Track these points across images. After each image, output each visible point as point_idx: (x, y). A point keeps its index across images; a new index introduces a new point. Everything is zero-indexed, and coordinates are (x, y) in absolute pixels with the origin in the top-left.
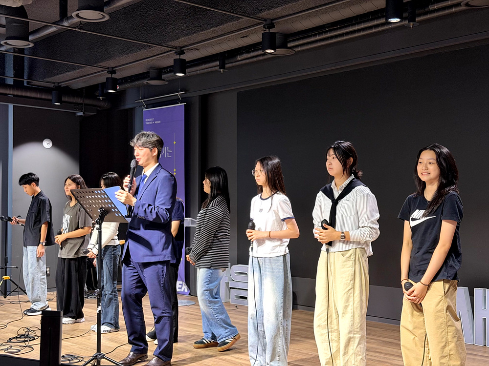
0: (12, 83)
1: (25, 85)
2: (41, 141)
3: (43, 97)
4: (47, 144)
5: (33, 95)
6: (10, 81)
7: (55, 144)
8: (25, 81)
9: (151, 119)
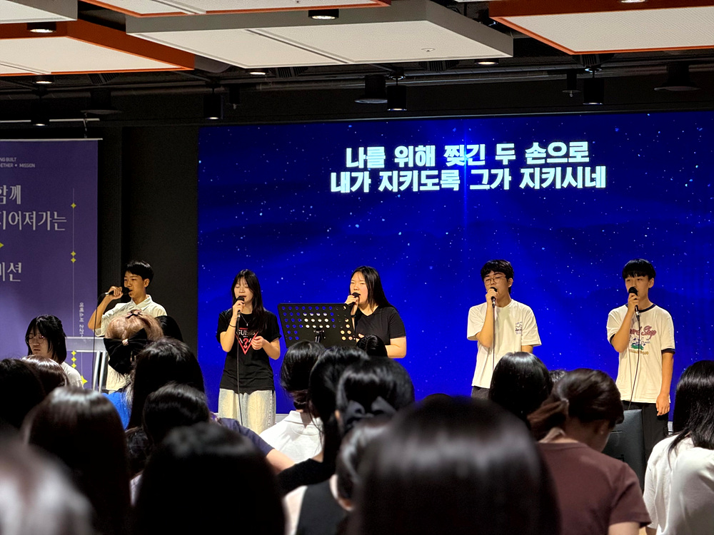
9: (8, 159)
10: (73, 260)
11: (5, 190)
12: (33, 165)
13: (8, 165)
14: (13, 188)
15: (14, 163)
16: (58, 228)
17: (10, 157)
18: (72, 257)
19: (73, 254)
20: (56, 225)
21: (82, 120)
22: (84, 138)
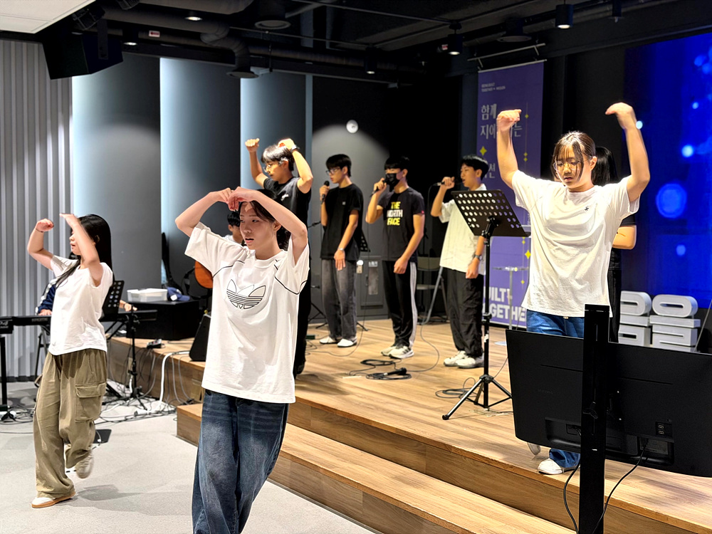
0: (311, 46)
1: (328, 47)
2: (344, 123)
3: (350, 63)
4: (352, 127)
5: (338, 61)
6: (309, 43)
7: (362, 128)
8: (328, 43)
9: (490, 85)
10: (526, 159)
11: (488, 109)
12: (504, 88)
13: (490, 89)
14: (492, 106)
15: (493, 87)
16: (517, 134)
17: (491, 82)
18: (524, 157)
19: (526, 154)
20: (516, 133)
21: (534, 46)
22: (534, 61)
